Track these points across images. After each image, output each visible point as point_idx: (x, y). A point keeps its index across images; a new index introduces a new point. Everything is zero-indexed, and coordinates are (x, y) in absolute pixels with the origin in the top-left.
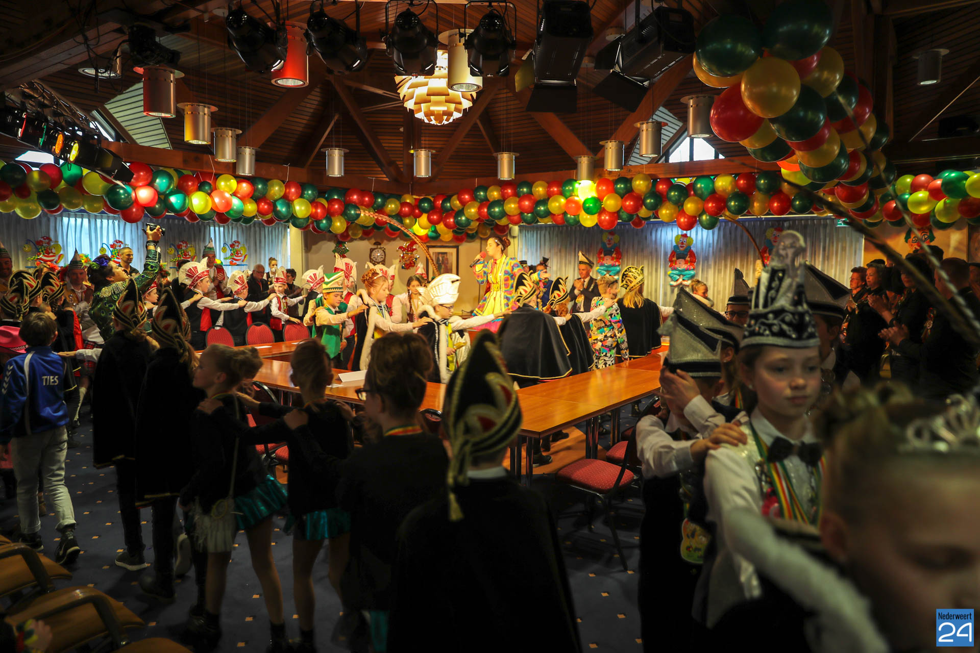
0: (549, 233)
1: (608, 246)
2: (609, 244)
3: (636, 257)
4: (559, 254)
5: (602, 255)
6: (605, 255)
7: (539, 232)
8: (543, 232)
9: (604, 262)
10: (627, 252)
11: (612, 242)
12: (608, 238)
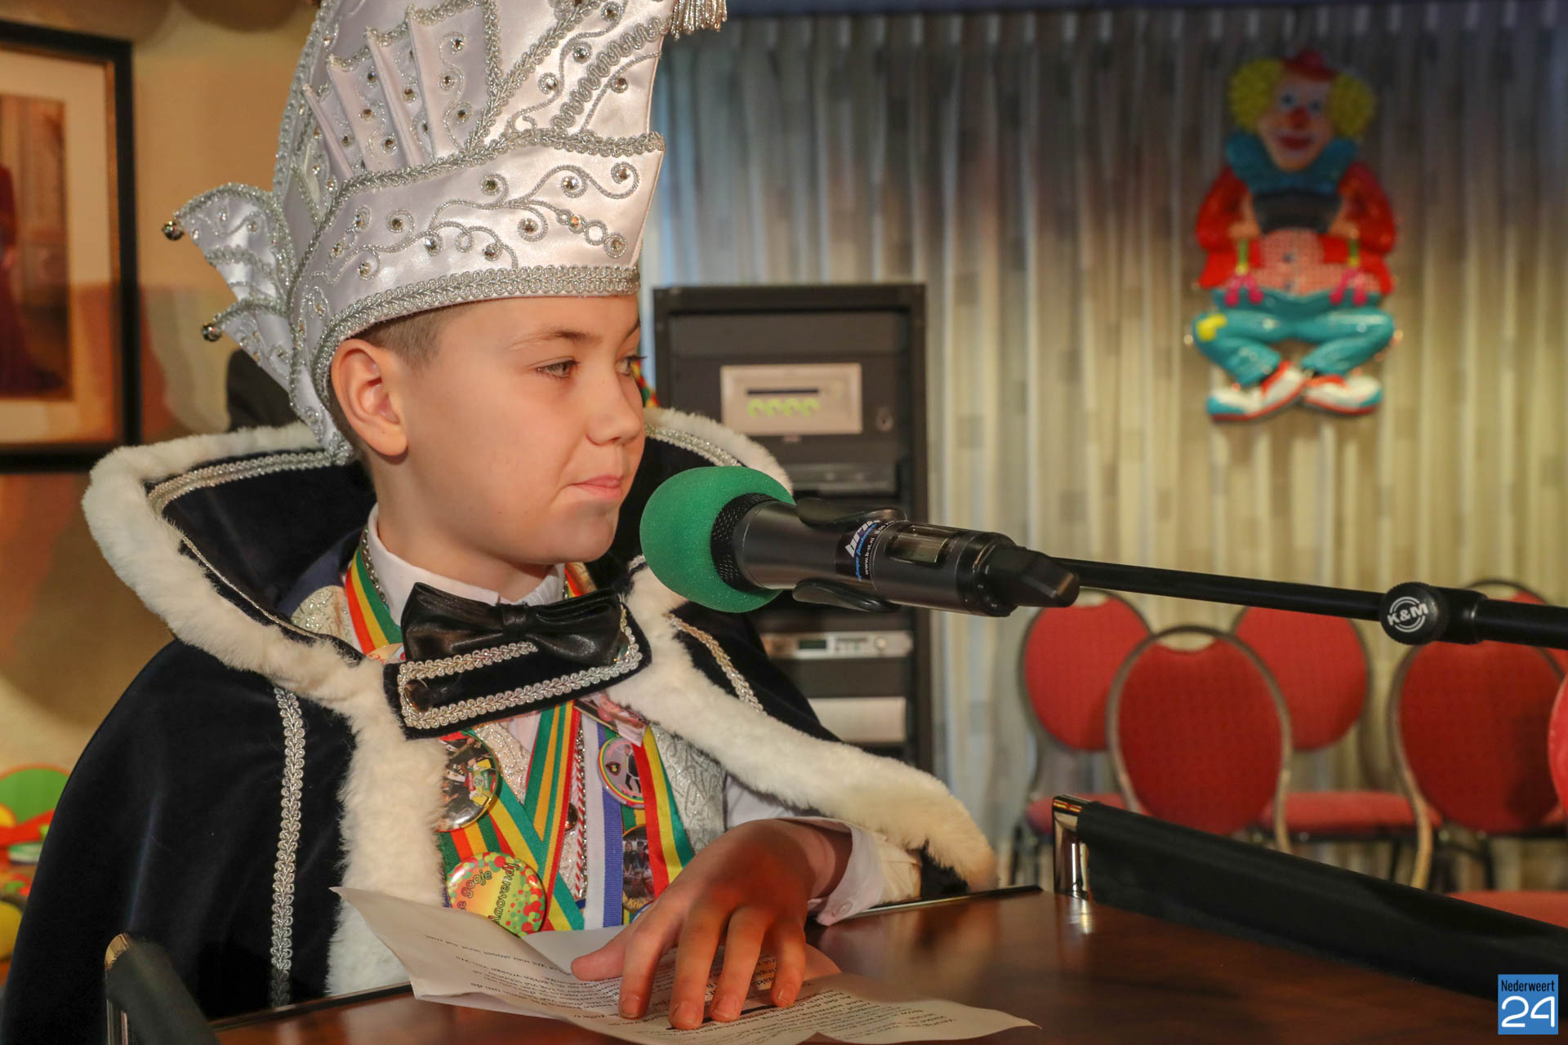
1: (1283, 159)
2: (1292, 143)
6: (1270, 225)
11: (1319, 131)
12: (1288, 99)
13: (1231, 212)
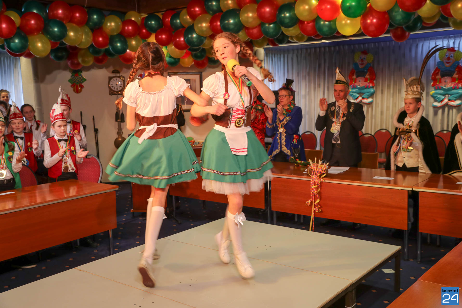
0: (297, 57)
1: (360, 67)
2: (362, 64)
3: (392, 77)
4: (307, 77)
5: (354, 77)
6: (357, 77)
7: (286, 55)
8: (290, 56)
9: (356, 84)
10: (382, 72)
11: (365, 62)
12: (361, 58)
13: (353, 75)
